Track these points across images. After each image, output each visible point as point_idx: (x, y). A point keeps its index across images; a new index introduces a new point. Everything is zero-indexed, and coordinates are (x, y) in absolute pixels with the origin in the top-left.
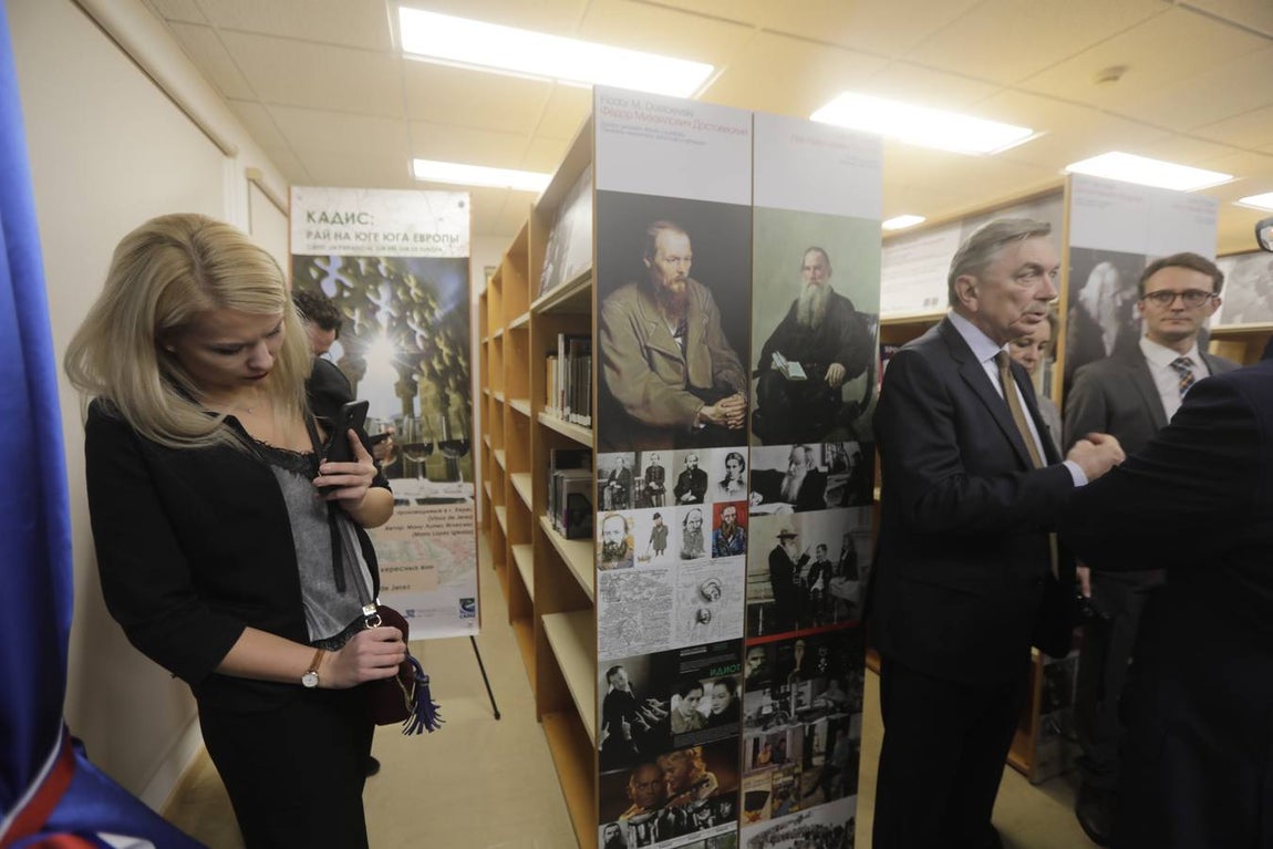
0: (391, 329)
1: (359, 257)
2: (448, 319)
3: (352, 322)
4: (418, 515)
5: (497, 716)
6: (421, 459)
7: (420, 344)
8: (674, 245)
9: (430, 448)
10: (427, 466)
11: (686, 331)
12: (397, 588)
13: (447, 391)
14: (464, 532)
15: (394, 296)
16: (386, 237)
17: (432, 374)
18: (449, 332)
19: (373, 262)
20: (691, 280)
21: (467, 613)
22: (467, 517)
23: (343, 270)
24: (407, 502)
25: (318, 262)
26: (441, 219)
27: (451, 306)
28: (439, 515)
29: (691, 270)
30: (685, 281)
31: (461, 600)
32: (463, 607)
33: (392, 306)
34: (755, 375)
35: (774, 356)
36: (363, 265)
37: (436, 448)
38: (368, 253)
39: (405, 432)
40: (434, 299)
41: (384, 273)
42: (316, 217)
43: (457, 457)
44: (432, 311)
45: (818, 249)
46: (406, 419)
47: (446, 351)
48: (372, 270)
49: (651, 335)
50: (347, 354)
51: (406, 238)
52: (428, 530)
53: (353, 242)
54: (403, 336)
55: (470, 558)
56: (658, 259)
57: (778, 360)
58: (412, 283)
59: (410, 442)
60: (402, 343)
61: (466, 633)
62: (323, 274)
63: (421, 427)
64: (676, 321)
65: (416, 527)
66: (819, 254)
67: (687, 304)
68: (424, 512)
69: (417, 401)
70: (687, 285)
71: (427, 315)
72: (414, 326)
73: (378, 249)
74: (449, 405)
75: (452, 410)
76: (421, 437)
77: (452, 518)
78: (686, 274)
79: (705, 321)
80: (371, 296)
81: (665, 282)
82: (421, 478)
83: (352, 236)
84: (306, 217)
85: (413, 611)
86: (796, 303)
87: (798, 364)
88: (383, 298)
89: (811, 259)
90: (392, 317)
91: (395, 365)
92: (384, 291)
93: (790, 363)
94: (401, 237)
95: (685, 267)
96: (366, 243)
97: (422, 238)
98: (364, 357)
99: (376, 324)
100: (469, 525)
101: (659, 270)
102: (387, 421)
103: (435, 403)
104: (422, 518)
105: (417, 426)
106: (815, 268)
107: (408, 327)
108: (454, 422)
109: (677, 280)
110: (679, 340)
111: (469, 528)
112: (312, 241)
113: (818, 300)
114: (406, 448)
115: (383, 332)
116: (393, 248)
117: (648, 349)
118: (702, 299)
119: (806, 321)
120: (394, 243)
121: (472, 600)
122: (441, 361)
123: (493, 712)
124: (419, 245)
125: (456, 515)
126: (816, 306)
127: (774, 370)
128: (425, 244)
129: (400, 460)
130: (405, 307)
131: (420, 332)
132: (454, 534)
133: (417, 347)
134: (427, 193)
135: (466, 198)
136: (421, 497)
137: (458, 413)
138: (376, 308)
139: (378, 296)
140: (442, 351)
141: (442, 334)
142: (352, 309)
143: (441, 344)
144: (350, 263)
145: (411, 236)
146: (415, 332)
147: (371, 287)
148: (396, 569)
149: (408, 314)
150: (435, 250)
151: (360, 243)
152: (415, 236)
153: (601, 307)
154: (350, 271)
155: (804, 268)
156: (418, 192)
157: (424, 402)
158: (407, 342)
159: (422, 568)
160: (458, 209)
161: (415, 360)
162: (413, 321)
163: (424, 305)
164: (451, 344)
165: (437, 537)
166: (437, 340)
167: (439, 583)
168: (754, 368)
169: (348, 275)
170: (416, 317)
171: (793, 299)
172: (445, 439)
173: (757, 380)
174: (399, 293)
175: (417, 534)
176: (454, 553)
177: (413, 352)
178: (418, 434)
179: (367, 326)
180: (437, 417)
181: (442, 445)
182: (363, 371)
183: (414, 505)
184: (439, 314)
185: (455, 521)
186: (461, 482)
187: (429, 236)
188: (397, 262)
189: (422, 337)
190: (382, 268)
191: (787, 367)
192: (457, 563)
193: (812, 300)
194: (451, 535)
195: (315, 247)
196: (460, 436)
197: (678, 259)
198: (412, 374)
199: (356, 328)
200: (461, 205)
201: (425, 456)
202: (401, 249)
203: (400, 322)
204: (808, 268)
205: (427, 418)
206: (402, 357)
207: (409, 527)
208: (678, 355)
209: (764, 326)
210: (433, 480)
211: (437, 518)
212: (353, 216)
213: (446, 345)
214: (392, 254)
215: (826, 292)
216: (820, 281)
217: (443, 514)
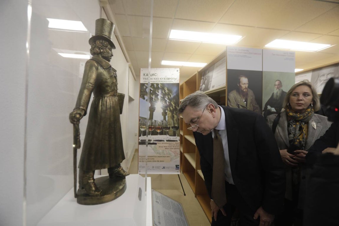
0: (161, 100)
1: (155, 83)
2: (174, 98)
3: (153, 98)
4: (166, 144)
5: (185, 195)
6: (167, 131)
7: (168, 103)
8: (244, 81)
9: (169, 128)
10: (169, 132)
11: (247, 101)
12: (161, 161)
13: (174, 114)
14: (177, 149)
15: (162, 92)
16: (160, 79)
17: (170, 111)
18: (174, 101)
19: (157, 84)
20: (248, 89)
21: (177, 169)
22: (178, 145)
23: (151, 86)
24: (164, 141)
25: (146, 85)
26: (173, 74)
27: (175, 94)
28: (171, 144)
29: (248, 86)
30: (246, 89)
31: (176, 165)
32: (176, 167)
33: (162, 95)
34: (263, 111)
35: (268, 106)
36: (155, 85)
37: (171, 128)
38: (156, 83)
39: (164, 124)
40: (171, 93)
41: (160, 87)
42: (146, 75)
43: (176, 130)
44: (170, 96)
45: (279, 80)
46: (164, 121)
47: (173, 105)
48: (157, 86)
49: (239, 101)
50: (151, 105)
51: (165, 79)
52: (168, 148)
53: (153, 80)
54: (164, 101)
55: (178, 155)
56: (241, 84)
57: (269, 107)
58: (166, 89)
59: (165, 126)
60: (164, 103)
61: (177, 173)
62: (147, 87)
63: (168, 123)
64: (245, 98)
65: (166, 147)
66: (279, 81)
67: (247, 94)
68: (168, 143)
69: (167, 117)
70: (247, 90)
71: (169, 97)
72: (166, 99)
73: (159, 81)
74: (174, 118)
75: (175, 119)
76: (167, 125)
77: (174, 145)
78: (247, 87)
79: (251, 98)
80: (157, 92)
81: (242, 89)
82: (167, 135)
83: (153, 79)
84: (143, 75)
85: (165, 167)
86: (273, 94)
87: (274, 108)
88: (160, 93)
89: (277, 83)
90: (161, 97)
91: (162, 108)
92: (160, 91)
93: (272, 108)
94: (164, 79)
95: (247, 86)
96: (156, 80)
97: (169, 79)
98: (155, 106)
99: (158, 99)
100: (178, 147)
101: (241, 86)
102: (160, 121)
103: (171, 117)
104: (167, 145)
105: (167, 123)
106: (278, 85)
107: (165, 99)
108: (175, 122)
109: (245, 89)
110: (245, 103)
111: (178, 148)
112: (144, 80)
113: (279, 93)
114: (164, 128)
115: (159, 101)
116: (162, 81)
117: (238, 105)
118: (251, 93)
119: (276, 98)
120: (162, 80)
121: (179, 165)
122: (172, 107)
123: (184, 194)
124: (168, 80)
125: (175, 144)
126: (278, 94)
127: (268, 110)
128: (169, 80)
129: (162, 131)
130: (164, 95)
131: (168, 101)
132: (175, 149)
133: (167, 104)
134: (170, 68)
135: (178, 69)
136: (167, 140)
137: (176, 120)
138: (158, 95)
139: (158, 92)
140: (172, 105)
141: (173, 101)
142: (153, 95)
143: (172, 103)
144: (152, 85)
145: (166, 79)
146: (167, 101)
147: (157, 90)
148: (161, 157)
149: (165, 96)
150: (171, 81)
151: (155, 80)
152: (167, 78)
153: (228, 95)
154: (152, 87)
155: (275, 85)
156: (168, 68)
157: (168, 117)
158: (165, 103)
159: (167, 157)
160: (177, 72)
161: (166, 107)
162: (166, 98)
163: (169, 94)
164: (175, 103)
165: (171, 150)
166: (172, 102)
167: (171, 160)
168: (263, 109)
169: (152, 88)
170: (167, 97)
171: (273, 92)
172: (173, 126)
173: (264, 112)
174: (163, 92)
175: (166, 149)
176: (174, 154)
177: (166, 105)
178: (167, 124)
179: (156, 99)
180: (171, 121)
181: (172, 127)
182: (155, 109)
183: (165, 142)
184: (172, 96)
185: (175, 146)
186: (177, 136)
187: (170, 78)
188: (163, 84)
189: (168, 102)
190: (159, 86)
191: (271, 109)
192: (175, 156)
193: (277, 93)
194: (174, 149)
195: (145, 81)
196: (176, 125)
197: (245, 84)
198: (166, 110)
199: (153, 100)
200: (177, 71)
201: (168, 130)
202: (164, 81)
203: (163, 98)
204: (276, 85)
205: (169, 121)
206: (163, 106)
207: (164, 147)
208: (245, 106)
209: (266, 99)
210: (170, 136)
211: (171, 145)
212: (153, 74)
213: (173, 104)
214: (162, 82)
215: (281, 91)
216: (279, 88)
217: (172, 144)
